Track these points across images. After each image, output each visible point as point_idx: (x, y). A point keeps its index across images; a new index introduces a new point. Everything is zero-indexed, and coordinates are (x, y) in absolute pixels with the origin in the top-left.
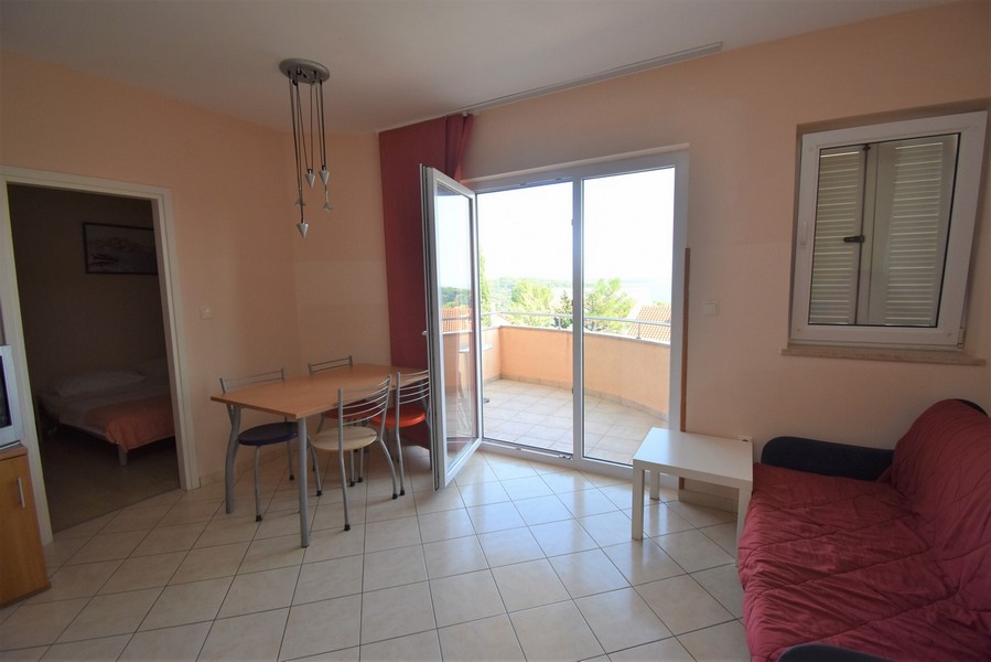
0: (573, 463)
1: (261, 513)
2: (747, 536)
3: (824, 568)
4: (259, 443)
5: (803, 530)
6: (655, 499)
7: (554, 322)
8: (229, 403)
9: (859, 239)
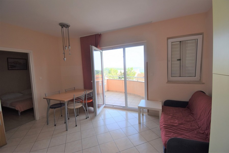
0: (125, 109)
1: (56, 124)
2: (161, 120)
3: (176, 125)
4: (55, 108)
5: (172, 118)
6: (143, 115)
7: (118, 78)
8: (47, 99)
9: (180, 60)
